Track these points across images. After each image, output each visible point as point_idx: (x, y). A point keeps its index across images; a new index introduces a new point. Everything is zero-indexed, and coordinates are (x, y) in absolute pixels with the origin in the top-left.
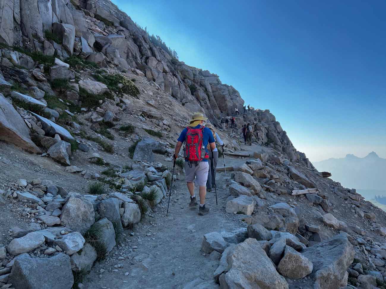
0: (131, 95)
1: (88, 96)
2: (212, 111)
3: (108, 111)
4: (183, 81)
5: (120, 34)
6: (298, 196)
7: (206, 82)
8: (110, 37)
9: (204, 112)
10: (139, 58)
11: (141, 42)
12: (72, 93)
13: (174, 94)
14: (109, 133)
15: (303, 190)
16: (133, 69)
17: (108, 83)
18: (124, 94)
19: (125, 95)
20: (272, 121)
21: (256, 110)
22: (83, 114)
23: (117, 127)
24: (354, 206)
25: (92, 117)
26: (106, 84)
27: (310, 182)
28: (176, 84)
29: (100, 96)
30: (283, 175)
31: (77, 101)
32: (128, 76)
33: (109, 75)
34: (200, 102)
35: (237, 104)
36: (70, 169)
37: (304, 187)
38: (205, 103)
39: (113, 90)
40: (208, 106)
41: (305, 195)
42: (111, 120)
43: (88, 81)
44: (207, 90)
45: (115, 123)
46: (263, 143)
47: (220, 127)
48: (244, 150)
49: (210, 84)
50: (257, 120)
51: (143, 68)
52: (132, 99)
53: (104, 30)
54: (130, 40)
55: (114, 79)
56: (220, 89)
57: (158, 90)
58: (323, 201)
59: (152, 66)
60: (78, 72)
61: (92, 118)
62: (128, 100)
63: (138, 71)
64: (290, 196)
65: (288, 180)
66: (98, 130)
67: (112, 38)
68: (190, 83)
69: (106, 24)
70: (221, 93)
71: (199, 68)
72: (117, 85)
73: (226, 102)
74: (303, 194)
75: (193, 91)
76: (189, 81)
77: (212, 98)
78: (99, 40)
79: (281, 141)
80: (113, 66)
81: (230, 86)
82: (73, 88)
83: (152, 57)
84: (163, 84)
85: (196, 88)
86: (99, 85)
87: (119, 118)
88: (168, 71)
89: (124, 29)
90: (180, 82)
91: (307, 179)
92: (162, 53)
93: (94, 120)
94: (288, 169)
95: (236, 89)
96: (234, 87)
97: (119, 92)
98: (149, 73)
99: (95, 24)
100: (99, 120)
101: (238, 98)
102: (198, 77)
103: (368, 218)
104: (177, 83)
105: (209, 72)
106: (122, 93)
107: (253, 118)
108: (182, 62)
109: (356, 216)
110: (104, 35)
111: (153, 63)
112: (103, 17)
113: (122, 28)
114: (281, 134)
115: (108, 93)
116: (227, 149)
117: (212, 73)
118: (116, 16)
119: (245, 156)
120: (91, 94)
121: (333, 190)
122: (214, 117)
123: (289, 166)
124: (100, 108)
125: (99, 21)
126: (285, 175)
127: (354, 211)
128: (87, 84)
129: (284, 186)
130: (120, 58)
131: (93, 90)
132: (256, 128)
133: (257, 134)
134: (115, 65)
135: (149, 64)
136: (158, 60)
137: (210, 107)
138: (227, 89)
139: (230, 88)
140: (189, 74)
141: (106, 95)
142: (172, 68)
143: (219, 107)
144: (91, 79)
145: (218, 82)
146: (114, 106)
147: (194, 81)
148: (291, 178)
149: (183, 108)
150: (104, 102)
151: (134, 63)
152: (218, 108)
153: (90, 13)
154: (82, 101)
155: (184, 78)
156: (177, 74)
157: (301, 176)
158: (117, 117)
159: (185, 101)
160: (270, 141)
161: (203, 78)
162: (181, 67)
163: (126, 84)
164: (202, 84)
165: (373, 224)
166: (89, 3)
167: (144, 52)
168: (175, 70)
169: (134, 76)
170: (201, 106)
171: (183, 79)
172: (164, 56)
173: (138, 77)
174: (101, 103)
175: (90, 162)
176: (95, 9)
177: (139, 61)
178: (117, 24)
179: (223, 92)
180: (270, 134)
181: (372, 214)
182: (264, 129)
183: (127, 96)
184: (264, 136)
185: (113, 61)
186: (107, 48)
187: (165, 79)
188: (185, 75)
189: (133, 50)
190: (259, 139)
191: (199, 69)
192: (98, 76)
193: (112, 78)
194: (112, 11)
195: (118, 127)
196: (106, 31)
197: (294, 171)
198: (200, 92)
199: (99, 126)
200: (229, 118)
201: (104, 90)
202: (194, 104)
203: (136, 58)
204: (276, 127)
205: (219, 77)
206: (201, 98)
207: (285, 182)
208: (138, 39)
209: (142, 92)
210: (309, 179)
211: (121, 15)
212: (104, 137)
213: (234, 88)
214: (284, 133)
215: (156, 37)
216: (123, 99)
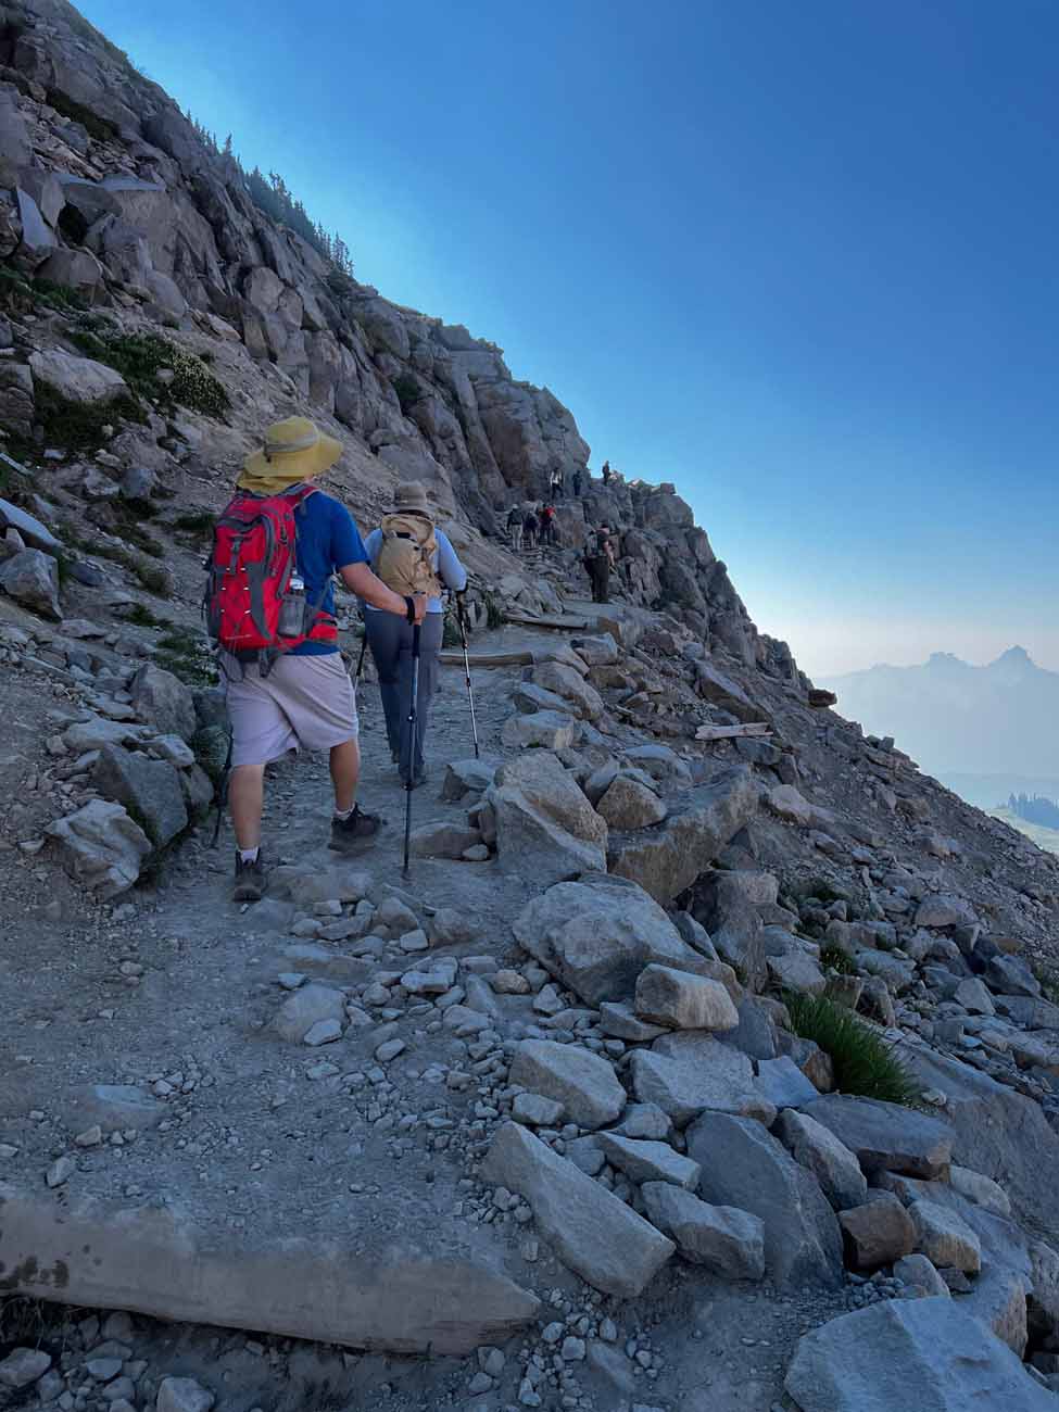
0: (203, 411)
1: (63, 411)
2: (474, 480)
3: (135, 465)
4: (373, 360)
5: (149, 178)
6: (714, 742)
7: (455, 368)
8: (112, 185)
9: (448, 481)
10: (216, 272)
11: (220, 209)
12: (11, 396)
13: (342, 410)
14: (144, 536)
15: (729, 728)
16: (199, 313)
17: (126, 365)
18: (177, 405)
19: (183, 409)
20: (681, 527)
21: (631, 483)
22: (54, 470)
23: (167, 519)
24: (872, 778)
25: (86, 481)
26: (118, 369)
27: (754, 707)
28: (349, 375)
29: (102, 409)
30: (678, 685)
31: (28, 423)
32: (187, 341)
33: (124, 337)
34: (432, 442)
35: (563, 458)
36: (74, 629)
37: (734, 719)
38: (450, 449)
39: (141, 390)
40: (460, 458)
41: (732, 739)
42: (145, 493)
43: (57, 356)
44: (458, 401)
45: (158, 504)
46: (644, 600)
47: (501, 538)
48: (573, 613)
49: (472, 378)
50: (632, 520)
51: (234, 309)
52: (206, 424)
53: (88, 155)
54: (183, 200)
55: (144, 350)
56: (507, 400)
57: (290, 395)
58: (782, 760)
59: (265, 303)
60: (21, 321)
61: (85, 486)
62: (195, 427)
63: (217, 322)
64: (689, 741)
65: (690, 698)
66: (112, 524)
67: (121, 191)
68: (399, 369)
69: (92, 131)
70: (509, 413)
71: (432, 314)
72: (154, 374)
73: (527, 448)
74: (728, 738)
75: (409, 399)
76: (393, 361)
77: (478, 431)
78: (76, 201)
79: (708, 595)
80: (131, 301)
81: (540, 388)
82: (14, 380)
83: (264, 269)
84: (305, 373)
85: (420, 389)
86: (95, 370)
87: (169, 487)
88: (319, 323)
89: (158, 154)
90: (363, 365)
91: (747, 699)
92: (296, 251)
93: (92, 492)
94: (695, 670)
95: (565, 402)
96: (556, 395)
97: (163, 397)
98: (254, 333)
99: (54, 132)
100: (107, 491)
101: (568, 436)
102: (426, 348)
103: (907, 811)
104: (351, 368)
105: (465, 332)
106: (173, 403)
107: (615, 511)
108: (370, 287)
109: (875, 804)
110: (87, 176)
111: (265, 291)
112: (77, 101)
113: (150, 150)
114: (707, 571)
115: (129, 402)
116: (521, 606)
117: (477, 338)
118: (125, 99)
119: (571, 629)
120: (71, 403)
121: (822, 735)
122: (483, 502)
123: (697, 661)
124: (109, 451)
125: (68, 119)
126: (684, 685)
127: (869, 792)
128: (57, 367)
129: (677, 715)
130: (152, 270)
131: (78, 388)
132: (626, 548)
133: (628, 567)
134: (136, 296)
135: (253, 296)
136: (284, 281)
137: (469, 465)
138: (532, 402)
139: (541, 397)
140: (393, 337)
141: (122, 406)
142: (332, 313)
143: (499, 465)
144: (68, 351)
145: (500, 371)
146: (150, 446)
147: (411, 362)
148: (702, 694)
149: (375, 465)
150: (118, 431)
151: (201, 290)
152: (496, 468)
153: (31, 83)
154: (46, 428)
155: (377, 351)
156: (351, 336)
157: (729, 690)
158: (164, 484)
159: (381, 439)
160: (670, 594)
161: (446, 353)
162: (363, 307)
163: (184, 371)
164: (441, 376)
165: (918, 826)
166: (22, 44)
167: (232, 248)
168: (344, 317)
169: (206, 342)
170: (438, 457)
171: (372, 354)
172: (303, 263)
173: (219, 345)
174: (110, 434)
175: (114, 615)
176: (47, 68)
177: (218, 284)
178: (131, 134)
179: (517, 411)
180: (669, 571)
181: (919, 802)
182: (650, 553)
183: (188, 412)
184: (649, 578)
185: (127, 281)
186: (105, 230)
187: (310, 355)
188: (379, 339)
189: (193, 240)
190: (631, 586)
191: (432, 320)
192: (91, 338)
193: (135, 348)
194: (110, 78)
195: (170, 517)
196: (95, 160)
197: (710, 672)
198: (431, 404)
199: (111, 513)
200: (533, 506)
201: (116, 390)
202: (413, 449)
203: (206, 270)
204: (692, 547)
205: (501, 352)
206: (437, 429)
207: (680, 705)
208: (210, 194)
209: (239, 403)
210: (752, 699)
211: (144, 94)
212: (131, 546)
213: (555, 400)
214: (720, 569)
215: (268, 180)
216: (176, 424)
